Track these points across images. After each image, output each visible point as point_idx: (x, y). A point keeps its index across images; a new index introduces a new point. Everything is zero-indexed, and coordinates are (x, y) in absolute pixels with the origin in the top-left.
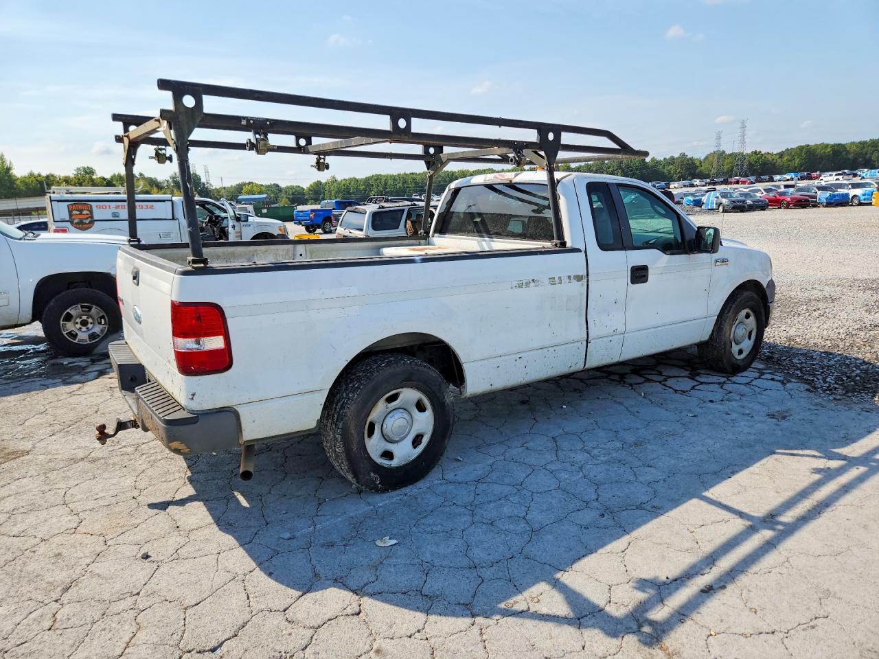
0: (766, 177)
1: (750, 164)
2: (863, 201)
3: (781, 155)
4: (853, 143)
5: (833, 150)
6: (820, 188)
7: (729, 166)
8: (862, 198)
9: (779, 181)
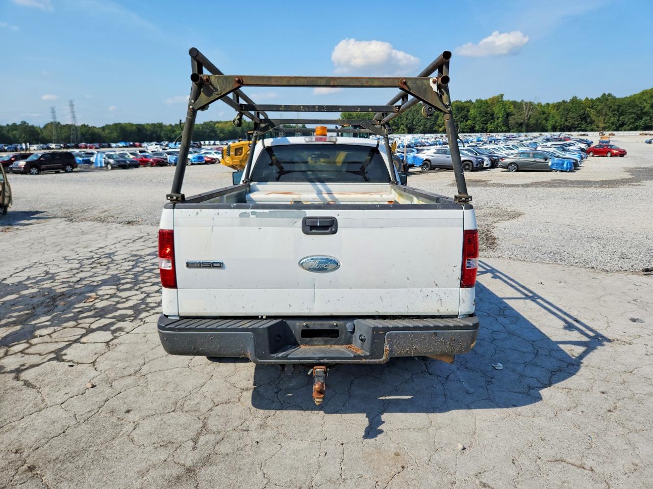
0: (106, 144)
1: (82, 134)
2: (193, 163)
3: (103, 128)
4: (148, 124)
5: (137, 128)
6: (169, 153)
7: (67, 134)
8: (193, 160)
9: (116, 147)
